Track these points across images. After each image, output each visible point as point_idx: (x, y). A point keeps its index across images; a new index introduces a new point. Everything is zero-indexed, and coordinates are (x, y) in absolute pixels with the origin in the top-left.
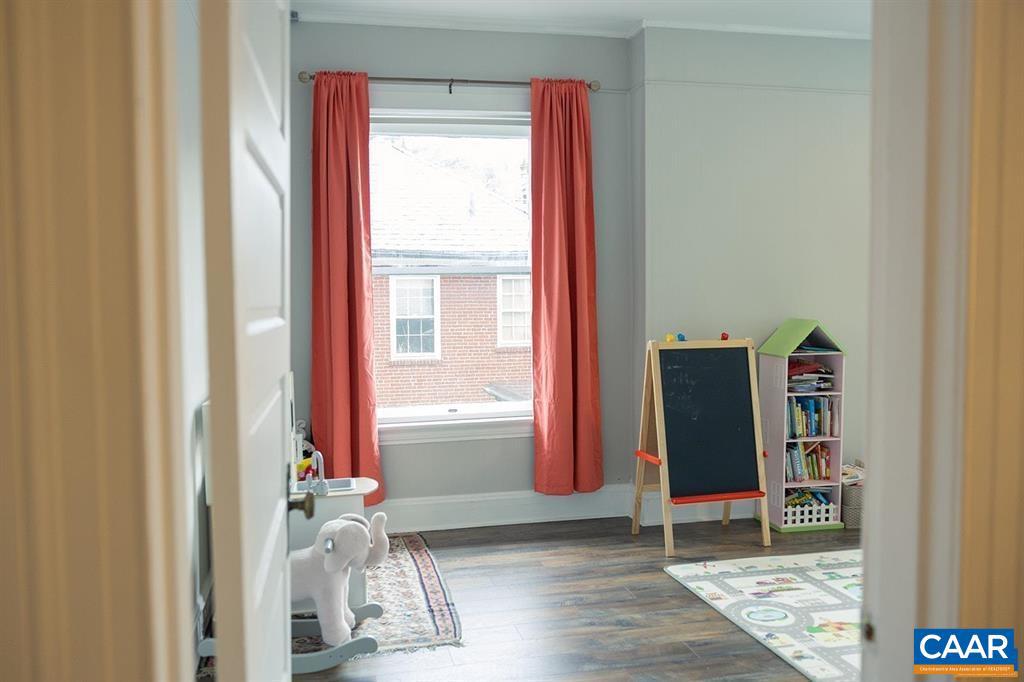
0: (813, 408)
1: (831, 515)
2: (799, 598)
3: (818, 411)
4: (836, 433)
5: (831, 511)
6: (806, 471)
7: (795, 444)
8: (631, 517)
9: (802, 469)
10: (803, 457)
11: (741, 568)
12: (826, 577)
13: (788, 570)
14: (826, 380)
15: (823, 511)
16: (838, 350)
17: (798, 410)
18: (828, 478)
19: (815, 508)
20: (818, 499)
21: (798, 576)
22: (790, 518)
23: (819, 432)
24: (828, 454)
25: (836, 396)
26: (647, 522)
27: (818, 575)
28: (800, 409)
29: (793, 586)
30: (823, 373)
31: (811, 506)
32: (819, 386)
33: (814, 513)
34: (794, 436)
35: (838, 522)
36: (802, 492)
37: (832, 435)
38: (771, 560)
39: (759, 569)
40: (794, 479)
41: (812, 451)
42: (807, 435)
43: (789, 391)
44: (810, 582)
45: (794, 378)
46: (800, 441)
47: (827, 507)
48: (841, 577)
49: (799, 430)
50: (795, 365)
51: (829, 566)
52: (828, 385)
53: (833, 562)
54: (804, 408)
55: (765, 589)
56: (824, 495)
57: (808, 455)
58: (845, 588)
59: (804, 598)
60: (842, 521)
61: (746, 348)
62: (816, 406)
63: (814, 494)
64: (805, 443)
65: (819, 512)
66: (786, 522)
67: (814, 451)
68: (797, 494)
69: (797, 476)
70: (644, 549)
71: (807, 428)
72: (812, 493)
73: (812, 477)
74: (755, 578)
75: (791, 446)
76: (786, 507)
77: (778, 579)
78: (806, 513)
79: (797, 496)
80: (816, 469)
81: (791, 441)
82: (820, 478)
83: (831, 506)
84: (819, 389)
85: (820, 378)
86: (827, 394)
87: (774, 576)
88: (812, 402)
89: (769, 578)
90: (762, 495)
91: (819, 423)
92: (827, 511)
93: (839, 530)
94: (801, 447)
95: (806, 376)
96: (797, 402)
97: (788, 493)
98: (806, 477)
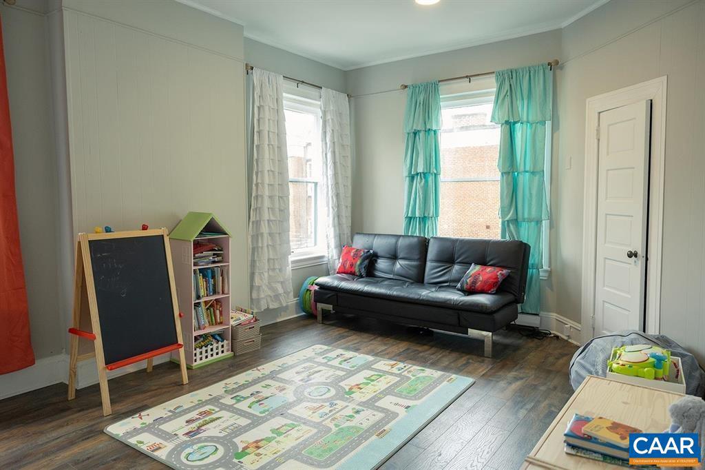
0: (210, 275)
1: (225, 348)
2: (221, 427)
3: (213, 277)
4: (226, 291)
5: (225, 346)
6: (207, 321)
7: (199, 303)
8: (67, 383)
9: (204, 320)
10: (204, 311)
11: (170, 411)
12: (234, 401)
13: (206, 402)
14: (218, 255)
15: (220, 347)
16: (226, 234)
17: (200, 277)
18: (221, 323)
19: (215, 345)
20: (216, 339)
21: (215, 406)
22: (198, 356)
23: (215, 292)
24: (221, 306)
25: (225, 266)
26: (82, 384)
27: (228, 401)
28: (201, 277)
29: (214, 416)
30: (216, 251)
31: (212, 345)
32: (214, 260)
33: (214, 349)
34: (198, 297)
35: (230, 353)
36: (205, 337)
37: (223, 293)
38: (192, 396)
39: (185, 407)
40: (199, 328)
41: (210, 306)
42: (207, 296)
43: (194, 265)
44: (225, 409)
45: (196, 255)
46: (202, 300)
47: (222, 344)
48: (245, 398)
49: (202, 292)
50: (198, 246)
51: (234, 391)
52: (220, 258)
53: (235, 386)
54: (204, 276)
55: (194, 425)
56: (219, 335)
57: (208, 309)
58: (250, 407)
59: (224, 425)
60: (232, 351)
61: (163, 236)
62: (212, 274)
63: (213, 336)
64: (205, 302)
65: (217, 348)
66: (196, 361)
67: (212, 306)
68: (202, 339)
69: (201, 325)
70: (81, 413)
71: (207, 290)
72: (212, 336)
73: (211, 324)
74: (183, 417)
75: (197, 305)
76: (195, 350)
77: (201, 414)
78: (209, 350)
79: (204, 340)
80: (213, 318)
81: (197, 301)
82: (217, 323)
83: (225, 342)
84: (214, 262)
85: (214, 254)
86: (219, 265)
87: (197, 412)
88: (209, 271)
89: (194, 415)
90: (180, 346)
91: (214, 285)
92: (223, 346)
93: (231, 358)
94: (203, 305)
95: (205, 253)
96: (200, 272)
97: (196, 339)
98: (207, 325)
